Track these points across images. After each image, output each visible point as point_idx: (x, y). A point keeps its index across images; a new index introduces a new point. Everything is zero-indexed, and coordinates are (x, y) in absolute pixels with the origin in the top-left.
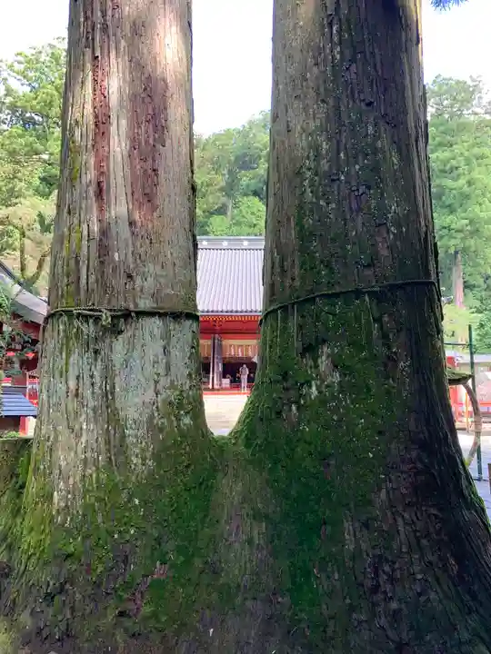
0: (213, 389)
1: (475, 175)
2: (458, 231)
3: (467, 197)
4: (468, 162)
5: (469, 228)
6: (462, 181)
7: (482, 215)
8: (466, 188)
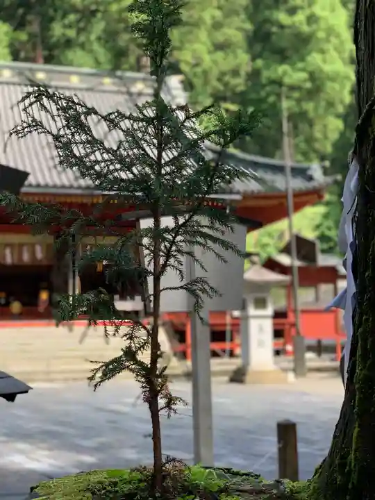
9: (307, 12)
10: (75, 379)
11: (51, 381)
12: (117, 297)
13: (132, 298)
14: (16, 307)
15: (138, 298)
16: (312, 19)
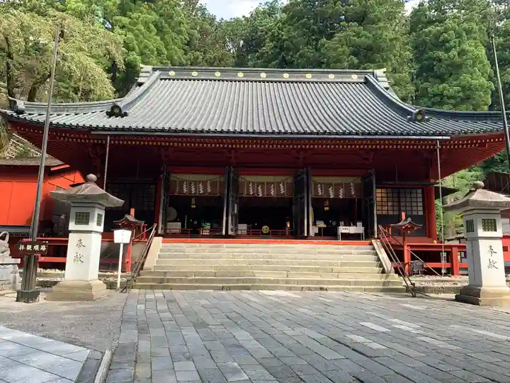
0: (227, 236)
1: (466, 46)
2: (449, 98)
3: (459, 66)
4: (459, 36)
5: (461, 94)
6: (454, 52)
7: (474, 82)
8: (457, 59)
9: (458, 49)
10: (309, 289)
11: (290, 289)
12: (342, 223)
13: (355, 225)
14: (265, 229)
15: (359, 224)
16: (462, 53)
